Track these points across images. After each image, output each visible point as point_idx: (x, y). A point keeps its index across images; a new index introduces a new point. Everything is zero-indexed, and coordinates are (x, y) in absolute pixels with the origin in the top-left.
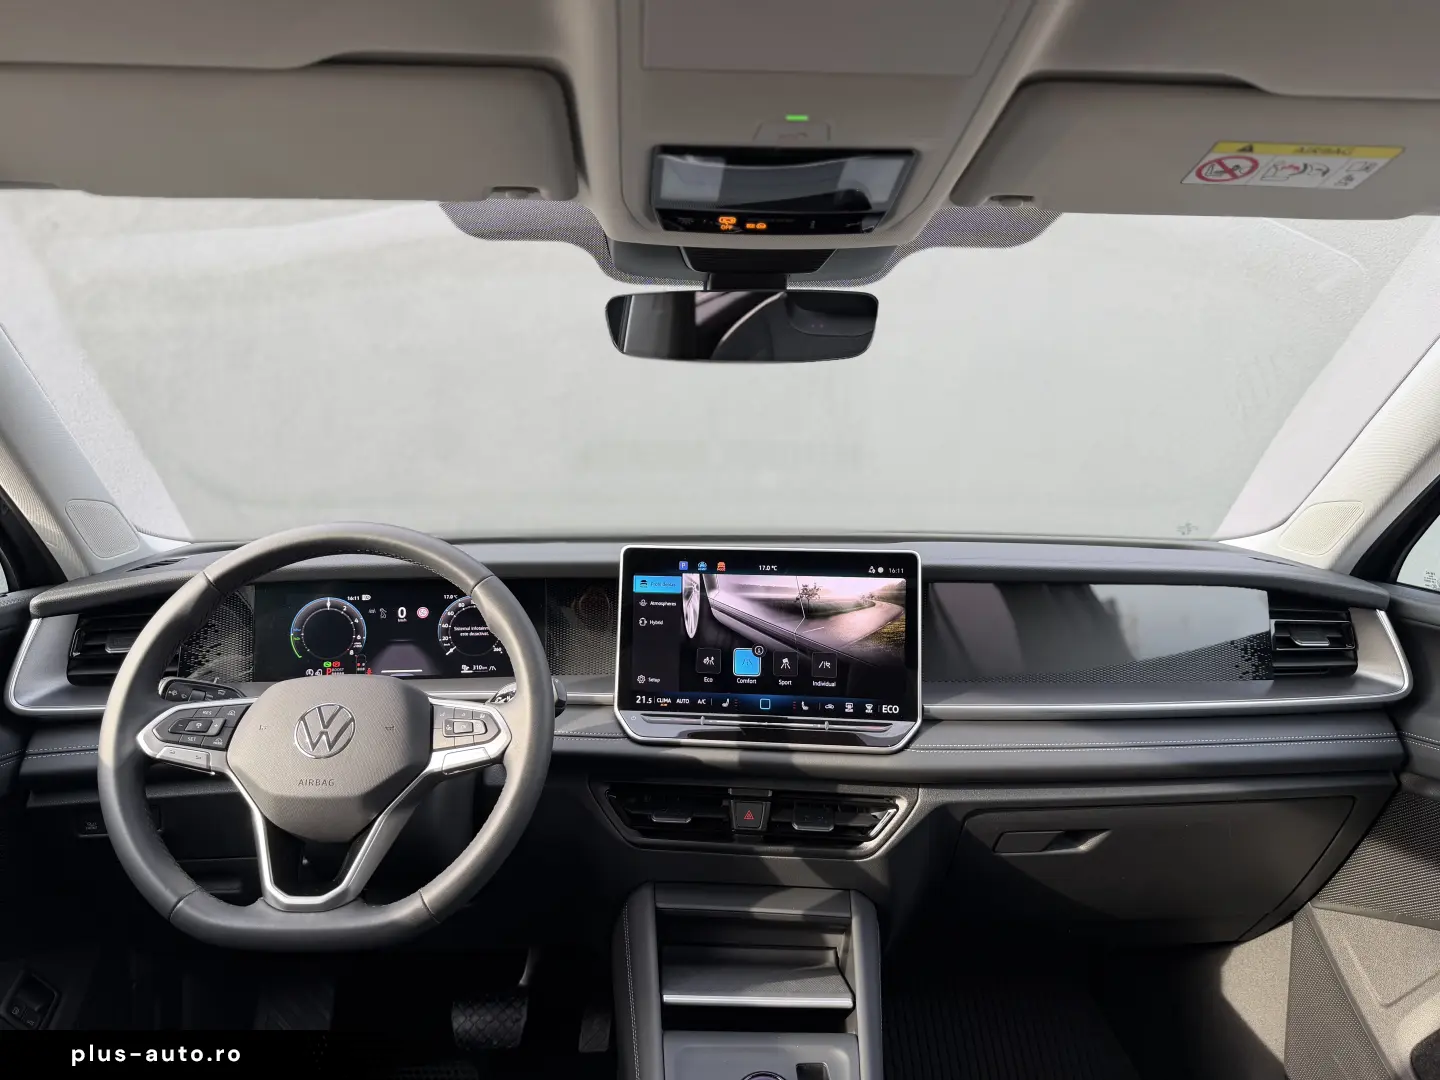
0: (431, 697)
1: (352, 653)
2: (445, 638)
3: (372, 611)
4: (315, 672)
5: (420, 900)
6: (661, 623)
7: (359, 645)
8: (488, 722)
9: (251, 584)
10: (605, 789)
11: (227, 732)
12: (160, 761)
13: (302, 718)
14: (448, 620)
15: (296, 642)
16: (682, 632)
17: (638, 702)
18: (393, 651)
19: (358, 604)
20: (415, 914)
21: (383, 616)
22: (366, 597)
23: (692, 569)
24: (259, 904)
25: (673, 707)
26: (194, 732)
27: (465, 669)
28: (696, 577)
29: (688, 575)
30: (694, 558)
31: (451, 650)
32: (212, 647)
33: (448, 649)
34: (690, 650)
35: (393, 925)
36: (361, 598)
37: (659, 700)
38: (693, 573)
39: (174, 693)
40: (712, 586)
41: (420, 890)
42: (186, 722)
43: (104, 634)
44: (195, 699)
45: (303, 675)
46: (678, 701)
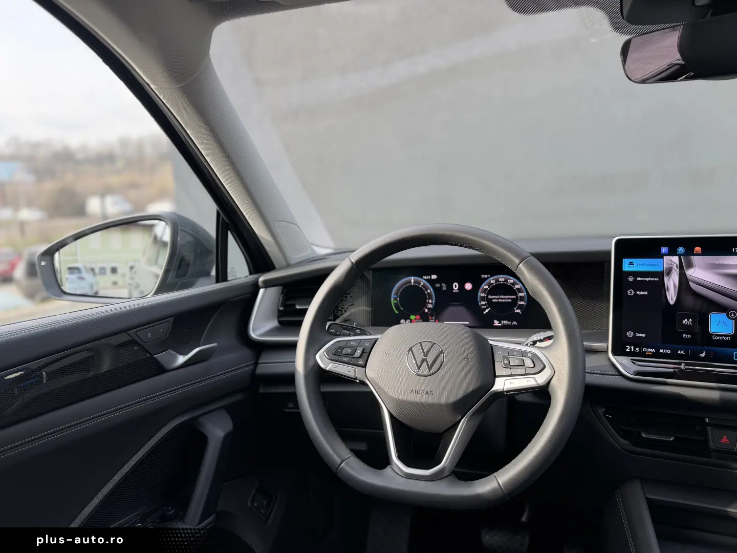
0: (490, 340)
1: (426, 310)
2: (483, 303)
3: (438, 285)
4: (406, 321)
5: (496, 482)
6: (646, 293)
7: (430, 306)
8: (535, 359)
9: (369, 269)
10: (601, 411)
11: (365, 355)
12: (329, 372)
13: (411, 349)
14: (484, 291)
15: (394, 303)
16: (664, 301)
17: (627, 350)
18: (451, 310)
19: (430, 281)
20: (494, 491)
21: (444, 288)
22: (434, 277)
23: (672, 252)
24: (388, 469)
25: (656, 355)
26: (347, 355)
27: (496, 323)
28: (675, 259)
29: (668, 257)
30: (673, 245)
31: (487, 311)
32: (350, 306)
33: (485, 309)
34: (672, 313)
35: (478, 497)
36: (431, 277)
37: (645, 350)
38: (673, 255)
39: (333, 331)
40: (690, 265)
41: (495, 474)
42: (342, 348)
43: (294, 298)
44: (345, 335)
45: (399, 323)
46: (661, 351)
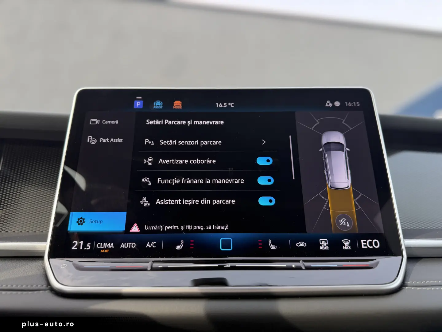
17: (74, 248)
37: (99, 246)
46: (123, 246)
